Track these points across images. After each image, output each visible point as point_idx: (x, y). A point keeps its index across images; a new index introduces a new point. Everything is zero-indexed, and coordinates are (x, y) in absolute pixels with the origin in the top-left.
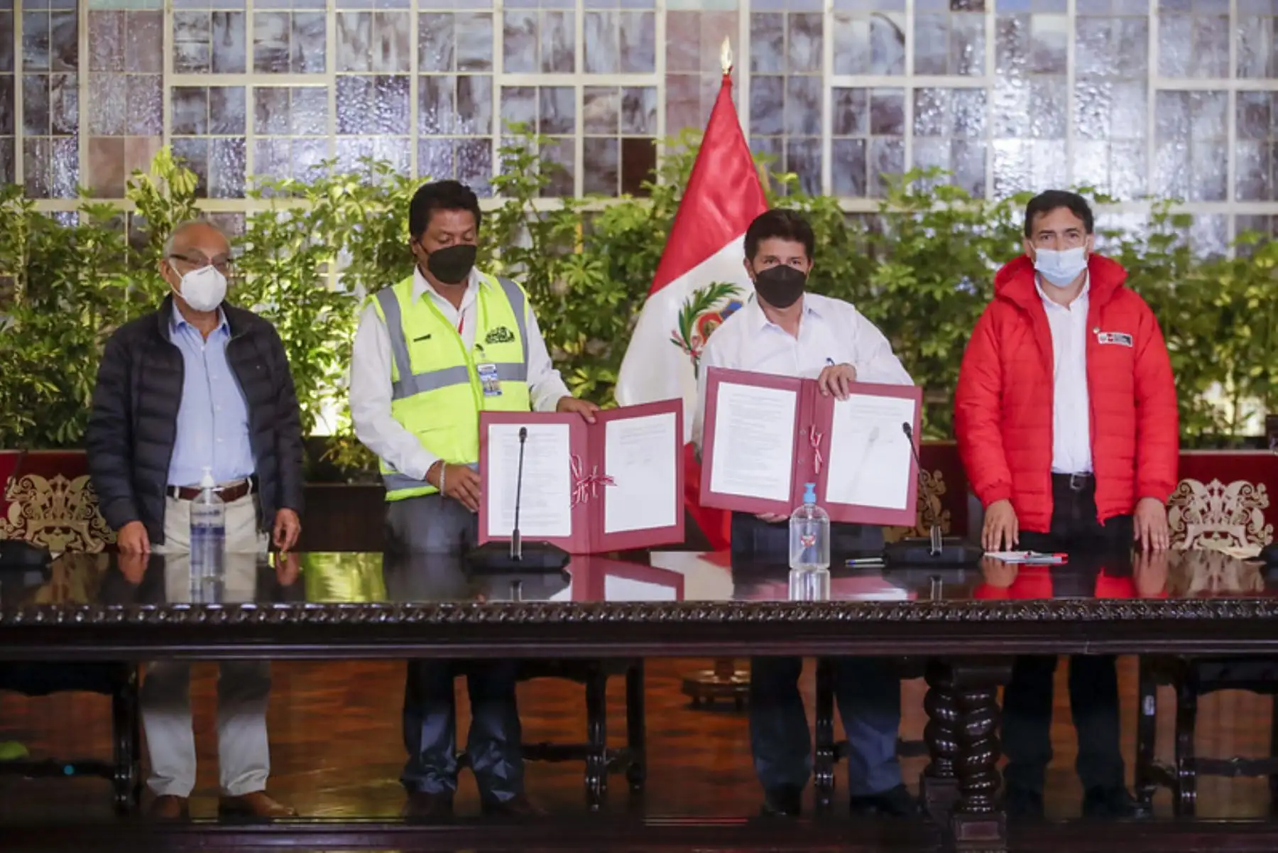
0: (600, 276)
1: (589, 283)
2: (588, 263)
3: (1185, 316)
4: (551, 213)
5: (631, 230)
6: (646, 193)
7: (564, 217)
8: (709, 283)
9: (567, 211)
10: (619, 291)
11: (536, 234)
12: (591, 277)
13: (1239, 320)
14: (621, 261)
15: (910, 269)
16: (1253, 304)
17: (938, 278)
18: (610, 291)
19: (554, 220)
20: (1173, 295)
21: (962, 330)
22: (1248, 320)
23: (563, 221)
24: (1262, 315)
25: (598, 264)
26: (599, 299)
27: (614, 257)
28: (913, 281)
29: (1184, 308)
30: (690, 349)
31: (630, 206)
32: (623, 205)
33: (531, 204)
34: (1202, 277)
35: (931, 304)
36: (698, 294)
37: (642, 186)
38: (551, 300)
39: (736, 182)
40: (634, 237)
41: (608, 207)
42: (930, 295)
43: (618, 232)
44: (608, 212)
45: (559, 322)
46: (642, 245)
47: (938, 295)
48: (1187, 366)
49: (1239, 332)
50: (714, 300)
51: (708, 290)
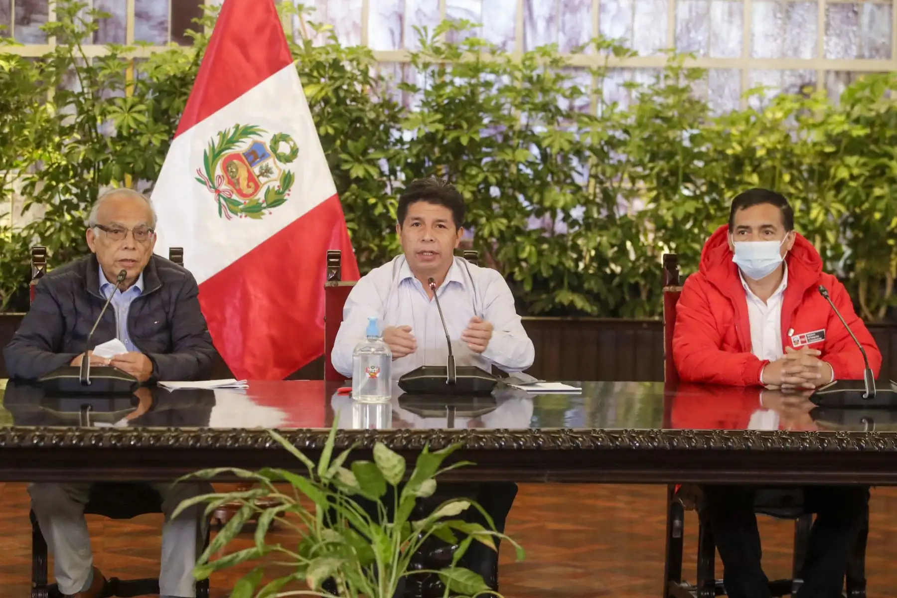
0: (143, 119)
1: (133, 125)
2: (132, 107)
3: (699, 164)
4: (100, 59)
5: (175, 76)
6: (189, 41)
7: (110, 63)
8: (234, 125)
9: (114, 57)
10: (161, 133)
11: (85, 78)
12: (135, 120)
13: (749, 168)
14: (164, 105)
15: (439, 116)
16: (761, 153)
17: (465, 125)
18: (153, 133)
19: (101, 64)
20: (687, 143)
21: (488, 174)
22: (755, 169)
23: (110, 67)
24: (769, 163)
25: (142, 107)
26: (143, 141)
27: (157, 100)
28: (441, 127)
29: (699, 156)
30: (214, 187)
31: (174, 52)
32: (167, 52)
33: (80, 50)
34: (716, 128)
35: (457, 149)
36: (223, 135)
37: (185, 34)
38: (99, 142)
39: (260, 30)
40: (177, 83)
41: (153, 53)
42: (457, 140)
43: (162, 78)
44: (154, 59)
45: (105, 161)
46: (184, 90)
47: (464, 141)
48: (698, 210)
49: (747, 179)
50: (237, 141)
51: (232, 131)
